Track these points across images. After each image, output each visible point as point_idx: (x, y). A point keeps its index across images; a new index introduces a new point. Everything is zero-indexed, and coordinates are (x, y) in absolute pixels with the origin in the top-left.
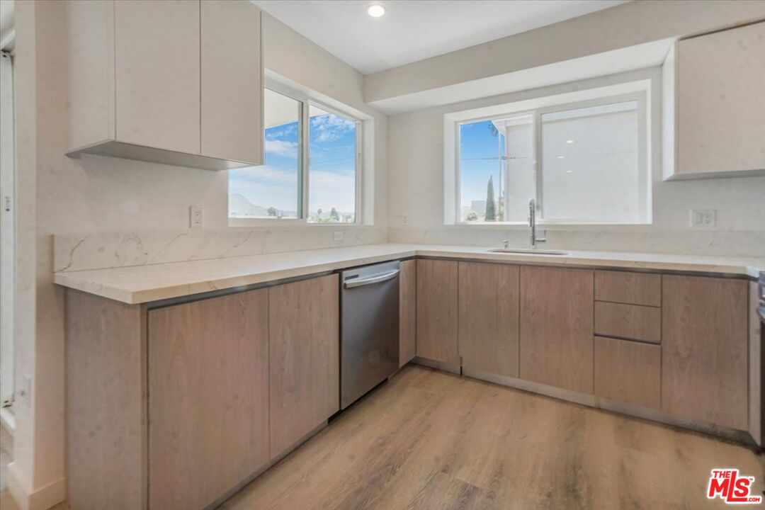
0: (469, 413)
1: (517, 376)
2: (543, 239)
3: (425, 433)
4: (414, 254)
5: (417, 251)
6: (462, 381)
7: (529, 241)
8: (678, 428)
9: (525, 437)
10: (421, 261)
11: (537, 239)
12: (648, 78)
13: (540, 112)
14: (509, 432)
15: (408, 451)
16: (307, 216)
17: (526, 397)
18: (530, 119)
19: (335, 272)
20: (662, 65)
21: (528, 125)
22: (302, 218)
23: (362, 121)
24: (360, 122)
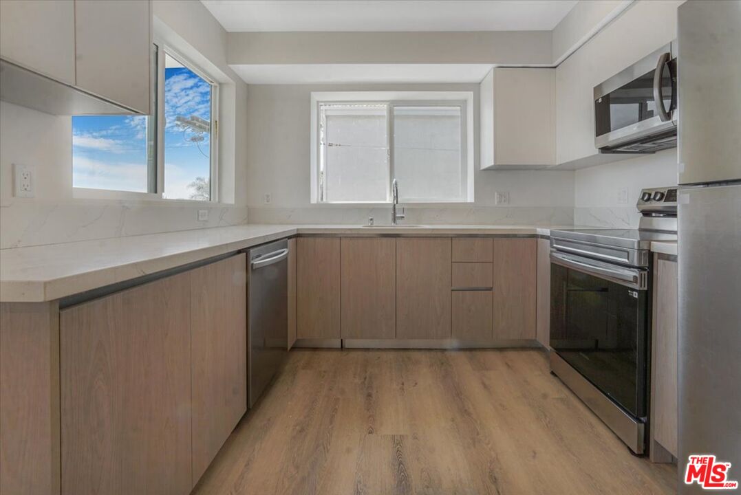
0: (365, 379)
1: (394, 337)
2: (402, 215)
3: (337, 407)
4: (295, 233)
5: (298, 230)
6: (345, 353)
7: (390, 217)
8: (501, 349)
9: (416, 384)
10: (302, 239)
11: (397, 215)
12: (470, 91)
13: (393, 104)
14: (403, 384)
15: (330, 427)
16: (163, 191)
17: (402, 353)
18: (383, 109)
19: (239, 252)
20: (480, 83)
21: (383, 116)
22: (156, 192)
23: (220, 84)
24: (217, 85)
